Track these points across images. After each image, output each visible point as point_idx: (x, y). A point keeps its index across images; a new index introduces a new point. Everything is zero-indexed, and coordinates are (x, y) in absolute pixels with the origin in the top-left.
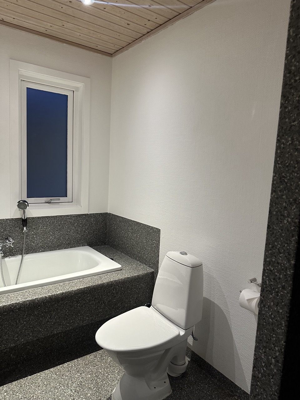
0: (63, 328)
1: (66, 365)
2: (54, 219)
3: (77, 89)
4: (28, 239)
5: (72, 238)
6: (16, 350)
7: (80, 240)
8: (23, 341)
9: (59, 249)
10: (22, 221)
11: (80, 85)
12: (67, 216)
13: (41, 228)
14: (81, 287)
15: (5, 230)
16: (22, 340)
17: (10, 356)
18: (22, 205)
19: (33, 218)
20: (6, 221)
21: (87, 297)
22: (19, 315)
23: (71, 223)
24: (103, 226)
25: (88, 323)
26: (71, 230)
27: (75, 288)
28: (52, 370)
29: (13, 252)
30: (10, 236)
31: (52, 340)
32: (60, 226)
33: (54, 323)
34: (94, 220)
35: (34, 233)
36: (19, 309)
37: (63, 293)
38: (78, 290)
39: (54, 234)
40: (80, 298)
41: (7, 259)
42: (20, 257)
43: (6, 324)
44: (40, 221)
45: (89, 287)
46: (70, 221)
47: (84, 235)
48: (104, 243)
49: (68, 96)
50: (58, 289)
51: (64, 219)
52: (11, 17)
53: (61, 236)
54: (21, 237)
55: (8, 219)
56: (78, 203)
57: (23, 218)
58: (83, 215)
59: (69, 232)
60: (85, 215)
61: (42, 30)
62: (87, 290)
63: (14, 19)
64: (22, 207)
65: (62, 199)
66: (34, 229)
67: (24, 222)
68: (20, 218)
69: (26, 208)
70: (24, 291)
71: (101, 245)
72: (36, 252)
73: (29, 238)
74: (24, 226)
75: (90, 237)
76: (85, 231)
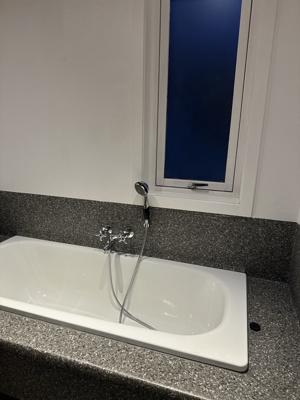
5: (218, 252)
12: (212, 215)
13: (171, 226)
19: (160, 209)
20: (127, 207)
23: (218, 227)
35: (161, 230)
39: (190, 239)
44: (169, 214)
46: (215, 224)
48: (282, 278)
51: (206, 218)
53: (200, 245)
55: (129, 205)
58: (242, 218)
59: (214, 241)
60: (246, 218)
71: (274, 280)
73: (155, 236)
74: (144, 218)
75: (253, 260)
76: (242, 247)
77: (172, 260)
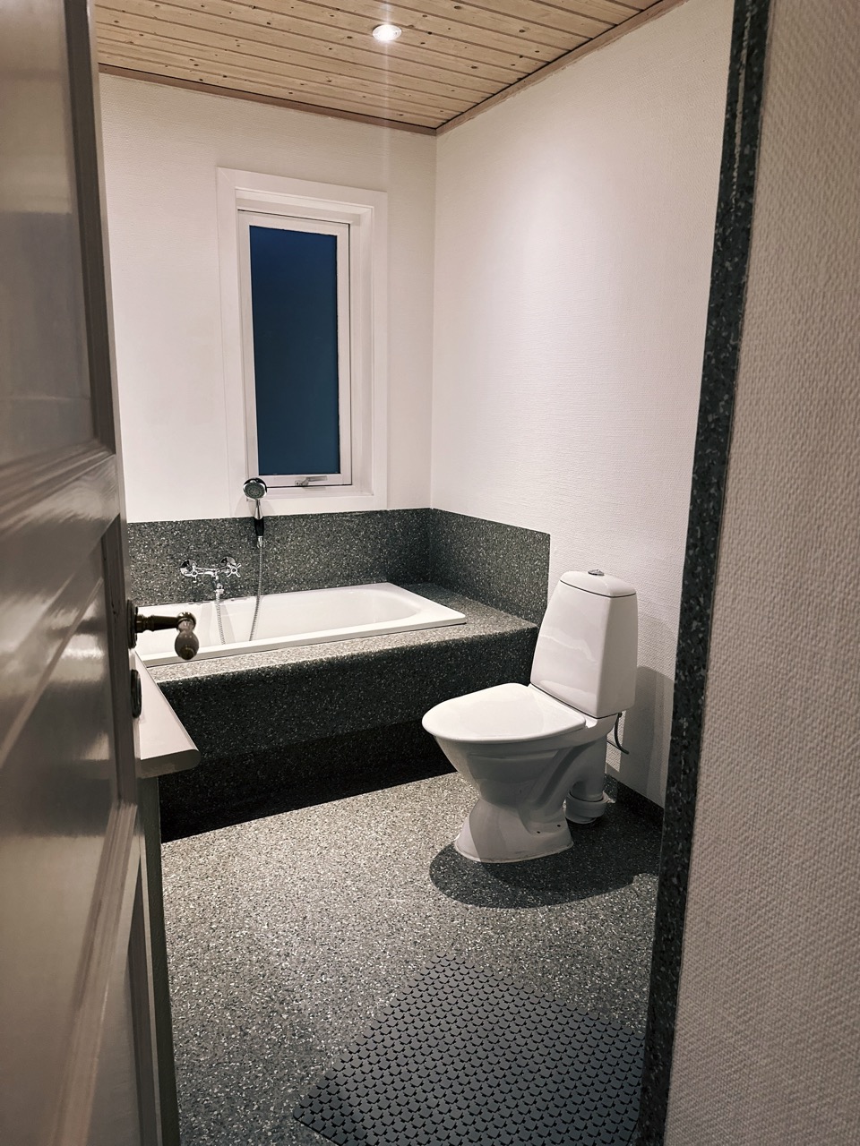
0: (353, 724)
1: (361, 797)
2: (317, 521)
3: (358, 219)
4: (266, 563)
5: (354, 564)
6: (265, 764)
7: (372, 569)
8: (282, 743)
9: (330, 587)
10: (253, 523)
11: (364, 210)
12: (344, 514)
13: (292, 540)
14: (386, 648)
15: (221, 543)
16: (281, 740)
17: (256, 774)
18: (254, 489)
19: (275, 518)
20: (222, 523)
21: (399, 668)
22: (274, 690)
23: (351, 529)
24: (419, 540)
25: (401, 721)
26: (351, 547)
27: (375, 649)
28: (336, 802)
29: (237, 590)
30: (230, 556)
31: (331, 752)
32: (329, 536)
33: (338, 714)
34: (400, 526)
35: (278, 549)
36: (275, 678)
37: (353, 656)
38: (380, 652)
39: (319, 554)
40: (385, 668)
41: (227, 602)
42: (253, 599)
43: (253, 705)
44: (289, 524)
45: (402, 648)
46: (349, 527)
47: (380, 557)
48: (424, 578)
49: (336, 237)
50: (342, 648)
51: (336, 521)
52: (219, 75)
53: (332, 559)
54: (253, 558)
55: (226, 520)
56: (366, 486)
57: (256, 517)
58: (377, 512)
59: (349, 550)
60: (380, 512)
61: (283, 94)
62: (397, 654)
63: (225, 77)
64: (255, 492)
65: (331, 478)
66: (278, 541)
67: (258, 525)
68: (250, 518)
69: (261, 496)
70: (279, 651)
71: (417, 583)
72: (283, 591)
73: (269, 561)
74: (258, 535)
75: (393, 563)
76: (381, 550)
77: (299, 590)
